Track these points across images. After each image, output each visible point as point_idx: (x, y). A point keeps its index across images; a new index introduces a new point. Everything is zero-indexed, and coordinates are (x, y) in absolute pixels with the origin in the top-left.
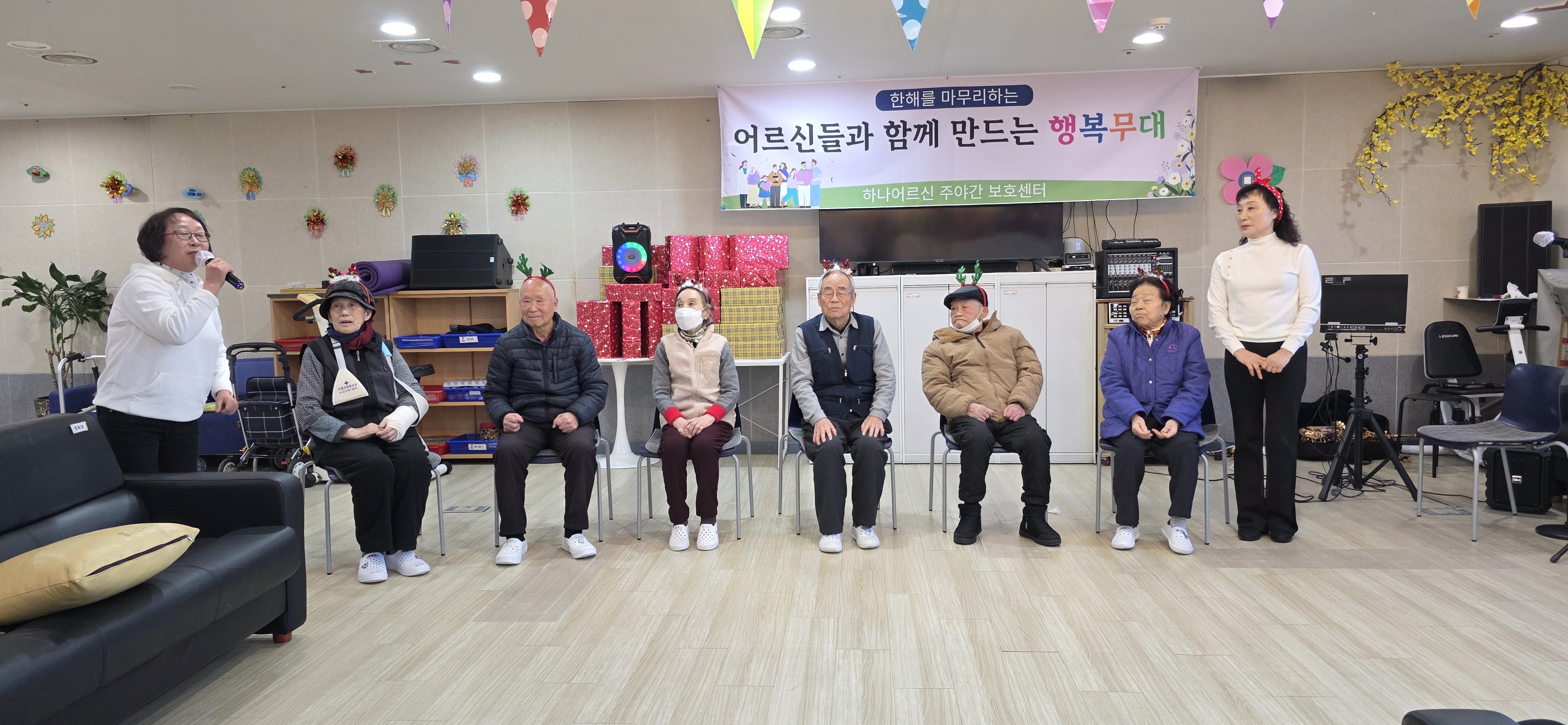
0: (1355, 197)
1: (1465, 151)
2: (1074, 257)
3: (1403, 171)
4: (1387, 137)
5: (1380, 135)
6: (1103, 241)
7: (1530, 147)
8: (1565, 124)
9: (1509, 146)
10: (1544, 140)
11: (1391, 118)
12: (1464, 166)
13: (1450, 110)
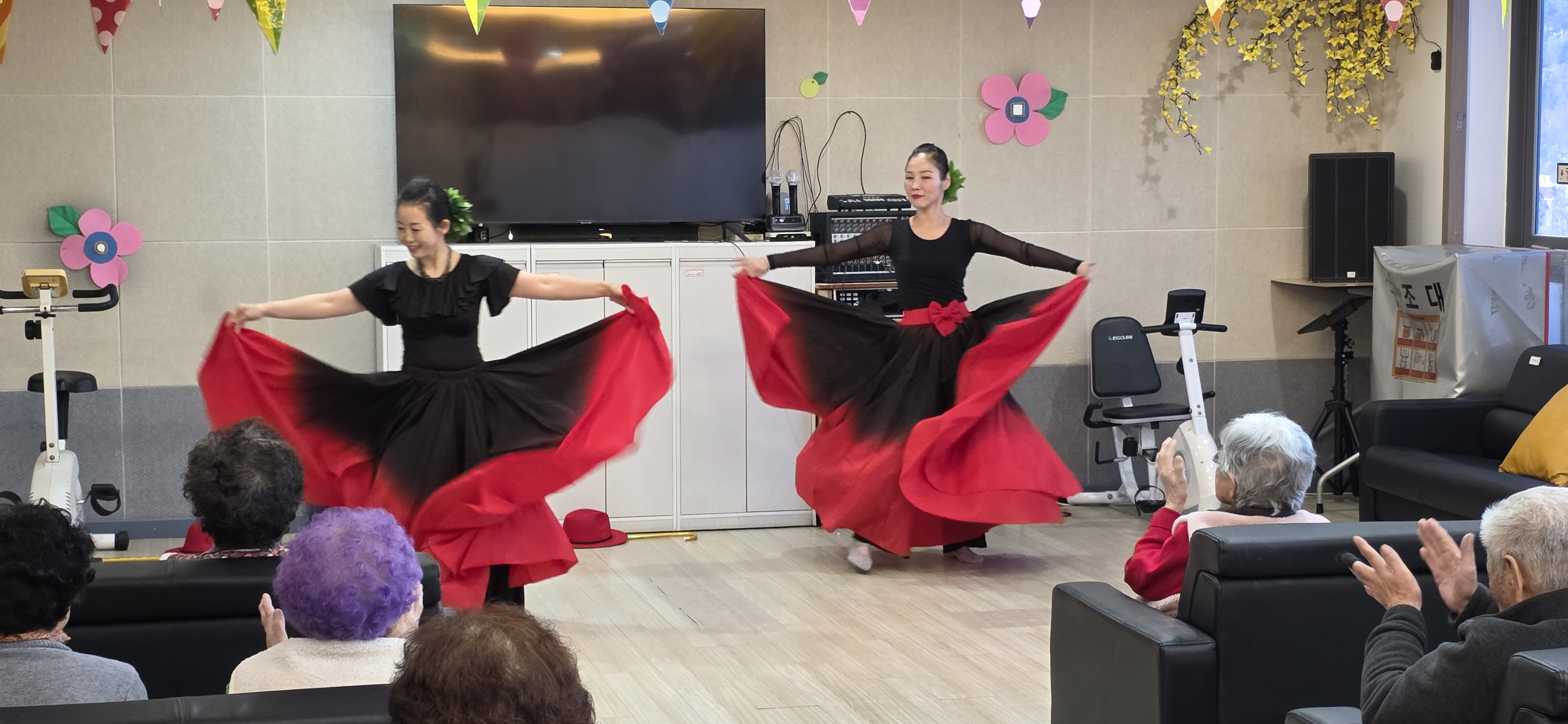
0: (1160, 137)
1: (1294, 78)
2: (782, 220)
3: (1219, 102)
4: (1198, 56)
5: (1189, 53)
6: (829, 197)
7: (1369, 77)
8: (1412, 48)
9: (1345, 75)
10: (1386, 70)
11: (1202, 29)
12: (1294, 97)
13: (1275, 21)
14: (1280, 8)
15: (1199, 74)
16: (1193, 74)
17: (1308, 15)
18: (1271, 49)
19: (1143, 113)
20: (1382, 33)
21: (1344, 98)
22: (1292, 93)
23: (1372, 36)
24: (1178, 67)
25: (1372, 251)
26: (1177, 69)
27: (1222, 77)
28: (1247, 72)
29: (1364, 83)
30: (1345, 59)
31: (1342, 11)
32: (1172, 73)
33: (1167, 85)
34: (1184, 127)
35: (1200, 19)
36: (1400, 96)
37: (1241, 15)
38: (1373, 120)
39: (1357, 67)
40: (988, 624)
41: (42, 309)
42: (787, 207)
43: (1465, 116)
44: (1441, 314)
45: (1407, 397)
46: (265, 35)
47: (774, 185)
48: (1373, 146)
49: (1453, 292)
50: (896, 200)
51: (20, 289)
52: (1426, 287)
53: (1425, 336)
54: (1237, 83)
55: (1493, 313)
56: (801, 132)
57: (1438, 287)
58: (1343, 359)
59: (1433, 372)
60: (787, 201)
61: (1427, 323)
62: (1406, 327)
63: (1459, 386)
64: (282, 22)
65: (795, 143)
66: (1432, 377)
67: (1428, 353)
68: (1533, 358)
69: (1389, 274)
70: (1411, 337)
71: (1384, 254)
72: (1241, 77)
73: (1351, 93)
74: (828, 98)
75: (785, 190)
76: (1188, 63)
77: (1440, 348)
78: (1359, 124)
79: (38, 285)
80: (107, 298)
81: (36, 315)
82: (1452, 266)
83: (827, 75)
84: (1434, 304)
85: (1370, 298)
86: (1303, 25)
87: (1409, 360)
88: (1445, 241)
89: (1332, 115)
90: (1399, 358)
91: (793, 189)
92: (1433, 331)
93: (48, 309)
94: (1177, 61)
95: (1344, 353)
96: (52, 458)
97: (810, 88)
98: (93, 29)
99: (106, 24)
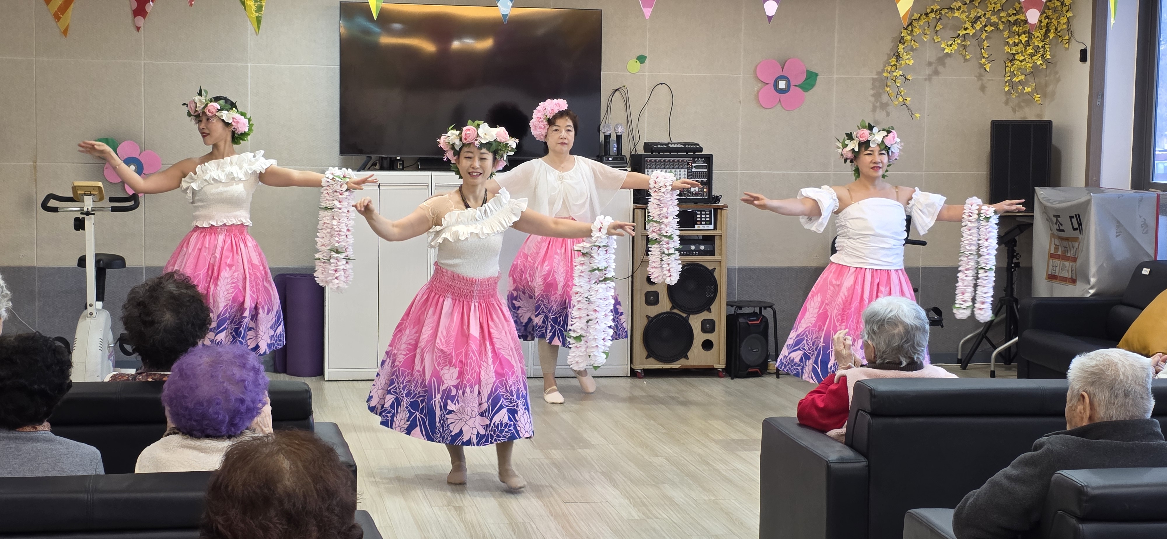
1: (982, 66)
2: (610, 159)
3: (927, 82)
4: (912, 49)
5: (906, 47)
6: (645, 143)
7: (1035, 67)
8: (1067, 46)
9: (1018, 65)
10: (1047, 61)
11: (915, 30)
12: (982, 80)
13: (968, 25)
14: (972, 16)
15: (912, 61)
16: (907, 62)
17: (992, 21)
18: (966, 45)
19: (873, 89)
20: (1046, 35)
21: (1017, 80)
22: (980, 77)
23: (1038, 37)
24: (898, 57)
25: (1034, 190)
26: (897, 58)
27: (930, 64)
28: (948, 61)
29: (1032, 70)
30: (1018, 53)
31: (1017, 19)
32: (893, 61)
33: (889, 69)
34: (901, 99)
35: (915, 23)
36: (1058, 80)
37: (944, 21)
38: (1037, 97)
39: (1027, 59)
40: (740, 448)
41: (85, 209)
42: (615, 150)
43: (1103, 95)
44: (1080, 236)
45: (1055, 296)
46: (250, 21)
47: (606, 134)
48: (1038, 115)
49: (1088, 220)
50: (692, 147)
51: (72, 196)
52: (1070, 216)
53: (1069, 251)
54: (940, 69)
55: (1117, 236)
56: (627, 97)
57: (1078, 217)
58: (1012, 268)
59: (1074, 278)
60: (615, 145)
61: (1070, 243)
62: (1056, 245)
63: (1091, 288)
64: (262, 12)
65: (622, 105)
66: (1074, 281)
67: (1071, 264)
68: (1144, 269)
69: (1045, 207)
70: (1059, 253)
71: (1042, 192)
72: (944, 65)
73: (1022, 77)
74: (647, 74)
75: (613, 138)
76: (905, 54)
77: (1079, 262)
78: (1028, 100)
79: (83, 193)
80: (131, 203)
81: (82, 214)
82: (1088, 202)
83: (646, 57)
84: (1075, 229)
85: (1032, 224)
86: (989, 28)
87: (1057, 268)
88: (1087, 184)
89: (1009, 93)
90: (1051, 267)
91: (619, 137)
92: (1075, 249)
93: (90, 209)
94: (898, 52)
95: (1013, 264)
96: (91, 314)
97: (634, 66)
98: (130, 15)
99: (140, 11)
